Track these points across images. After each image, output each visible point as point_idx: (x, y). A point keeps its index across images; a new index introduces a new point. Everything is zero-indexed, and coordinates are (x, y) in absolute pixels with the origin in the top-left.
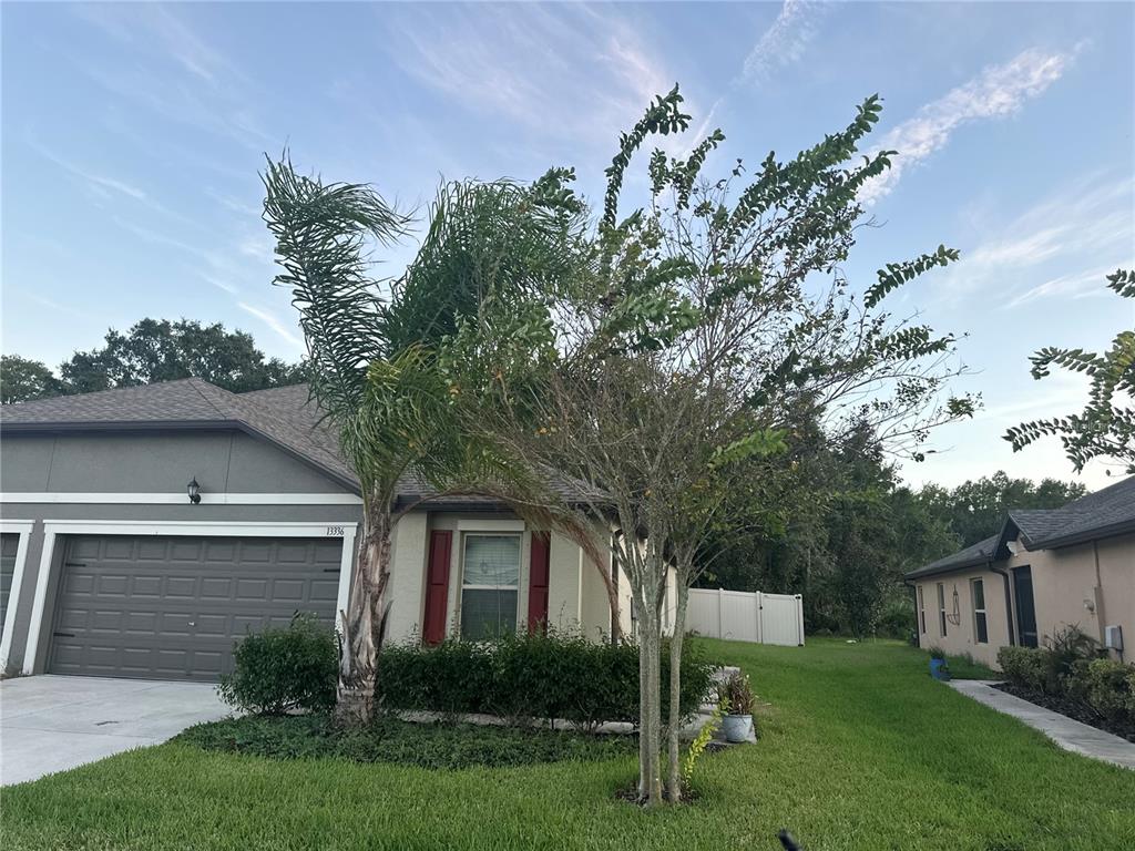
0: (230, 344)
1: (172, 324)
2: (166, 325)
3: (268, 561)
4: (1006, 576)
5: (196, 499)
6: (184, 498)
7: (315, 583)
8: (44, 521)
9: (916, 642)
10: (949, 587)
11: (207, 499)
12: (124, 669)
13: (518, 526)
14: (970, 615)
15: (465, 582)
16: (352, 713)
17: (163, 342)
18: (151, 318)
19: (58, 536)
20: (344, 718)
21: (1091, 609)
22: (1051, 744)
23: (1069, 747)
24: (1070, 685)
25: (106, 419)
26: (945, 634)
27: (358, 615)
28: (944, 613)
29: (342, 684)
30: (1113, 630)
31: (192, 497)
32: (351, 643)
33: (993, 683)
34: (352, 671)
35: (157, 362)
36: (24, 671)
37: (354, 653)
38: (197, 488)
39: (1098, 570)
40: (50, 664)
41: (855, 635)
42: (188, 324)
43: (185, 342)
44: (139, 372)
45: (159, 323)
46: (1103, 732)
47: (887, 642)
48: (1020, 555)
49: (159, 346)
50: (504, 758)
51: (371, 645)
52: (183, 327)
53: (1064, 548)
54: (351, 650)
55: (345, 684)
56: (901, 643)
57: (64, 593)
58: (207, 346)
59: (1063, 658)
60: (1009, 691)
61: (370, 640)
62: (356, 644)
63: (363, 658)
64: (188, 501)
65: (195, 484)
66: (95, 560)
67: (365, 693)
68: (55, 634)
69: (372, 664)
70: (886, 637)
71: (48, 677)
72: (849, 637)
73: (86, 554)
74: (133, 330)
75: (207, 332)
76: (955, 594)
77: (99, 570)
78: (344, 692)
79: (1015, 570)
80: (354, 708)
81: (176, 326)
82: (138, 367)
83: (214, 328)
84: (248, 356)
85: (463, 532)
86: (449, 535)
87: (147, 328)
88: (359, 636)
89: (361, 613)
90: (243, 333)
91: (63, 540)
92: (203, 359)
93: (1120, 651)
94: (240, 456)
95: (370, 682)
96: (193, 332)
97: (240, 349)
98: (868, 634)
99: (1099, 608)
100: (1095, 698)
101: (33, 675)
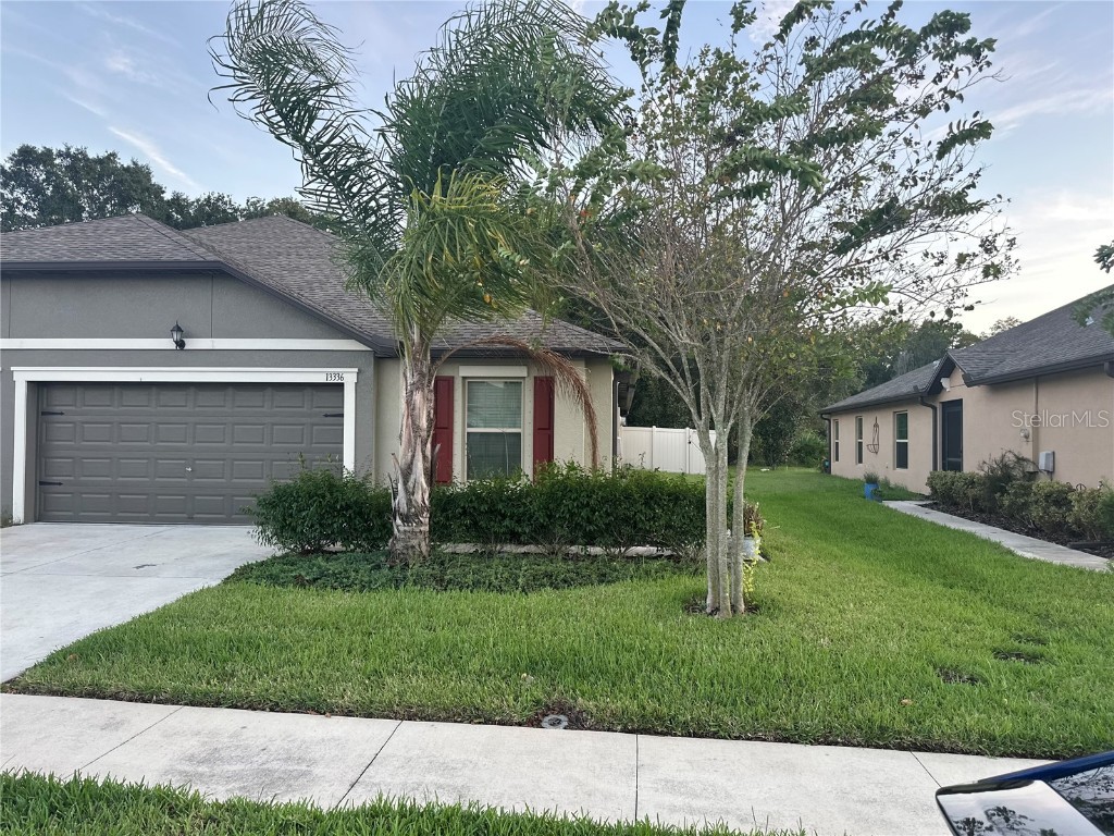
0: (127, 176)
1: (55, 152)
2: (48, 152)
3: (263, 407)
4: (935, 409)
5: (180, 344)
6: (168, 344)
7: (315, 427)
8: (12, 369)
9: (827, 469)
10: (868, 421)
11: (191, 344)
12: (120, 514)
13: (520, 371)
14: (891, 443)
15: (469, 426)
16: (413, 547)
17: (48, 173)
18: (32, 144)
19: (30, 384)
20: (405, 551)
21: (1027, 437)
22: (1010, 552)
23: (1029, 555)
24: (1006, 503)
25: (65, 259)
26: (860, 461)
27: (409, 458)
28: (860, 444)
29: (399, 521)
30: (1047, 455)
31: (176, 342)
32: (405, 483)
33: (921, 503)
34: (409, 509)
35: (44, 195)
36: (15, 520)
37: (410, 493)
38: (180, 333)
39: (1037, 402)
40: (39, 512)
41: (768, 465)
42: (72, 151)
43: (73, 170)
44: (25, 206)
45: (40, 149)
46: (1041, 541)
47: (797, 470)
48: (954, 389)
49: (44, 176)
50: (565, 581)
51: (425, 485)
52: (67, 155)
53: (1001, 384)
54: (406, 490)
55: (403, 521)
56: (812, 470)
57: (44, 441)
58: (101, 178)
59: (999, 479)
60: (938, 510)
61: (423, 480)
62: (410, 484)
63: (418, 497)
64: (173, 346)
65: (178, 329)
66: (73, 408)
67: (422, 529)
68: (40, 484)
69: (427, 502)
70: (795, 465)
71: (40, 525)
72: (763, 465)
73: (60, 401)
74: (11, 159)
75: (99, 161)
76: (876, 425)
77: (79, 418)
78: (402, 528)
79: (945, 405)
80: (414, 542)
81: (60, 154)
82: (24, 201)
83: (108, 157)
84: (148, 189)
85: (464, 378)
86: (450, 381)
87: (26, 155)
88: (413, 477)
89: (413, 456)
90: (140, 164)
91: (35, 387)
92: (95, 192)
93: (1051, 473)
94: (224, 299)
95: (425, 518)
96: (80, 160)
97: (139, 182)
98: (782, 463)
99: (1034, 437)
100: (1035, 513)
101: (26, 522)
